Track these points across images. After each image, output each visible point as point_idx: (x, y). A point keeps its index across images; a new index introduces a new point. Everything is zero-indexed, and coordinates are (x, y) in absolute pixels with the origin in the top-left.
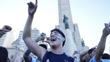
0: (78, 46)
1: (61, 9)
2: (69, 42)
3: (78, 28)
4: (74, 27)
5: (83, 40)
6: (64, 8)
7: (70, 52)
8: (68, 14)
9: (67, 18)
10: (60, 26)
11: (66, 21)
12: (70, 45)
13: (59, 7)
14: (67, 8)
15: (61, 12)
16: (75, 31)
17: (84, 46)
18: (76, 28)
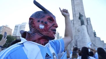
0: (91, 37)
1: (74, 4)
2: (85, 36)
3: (90, 22)
4: (87, 21)
5: (95, 32)
6: (77, 3)
7: (86, 43)
8: (81, 9)
9: (83, 16)
10: (74, 21)
11: (81, 19)
12: (85, 38)
13: (72, 2)
14: (80, 3)
15: (74, 7)
16: (88, 24)
17: (96, 36)
18: (89, 21)
